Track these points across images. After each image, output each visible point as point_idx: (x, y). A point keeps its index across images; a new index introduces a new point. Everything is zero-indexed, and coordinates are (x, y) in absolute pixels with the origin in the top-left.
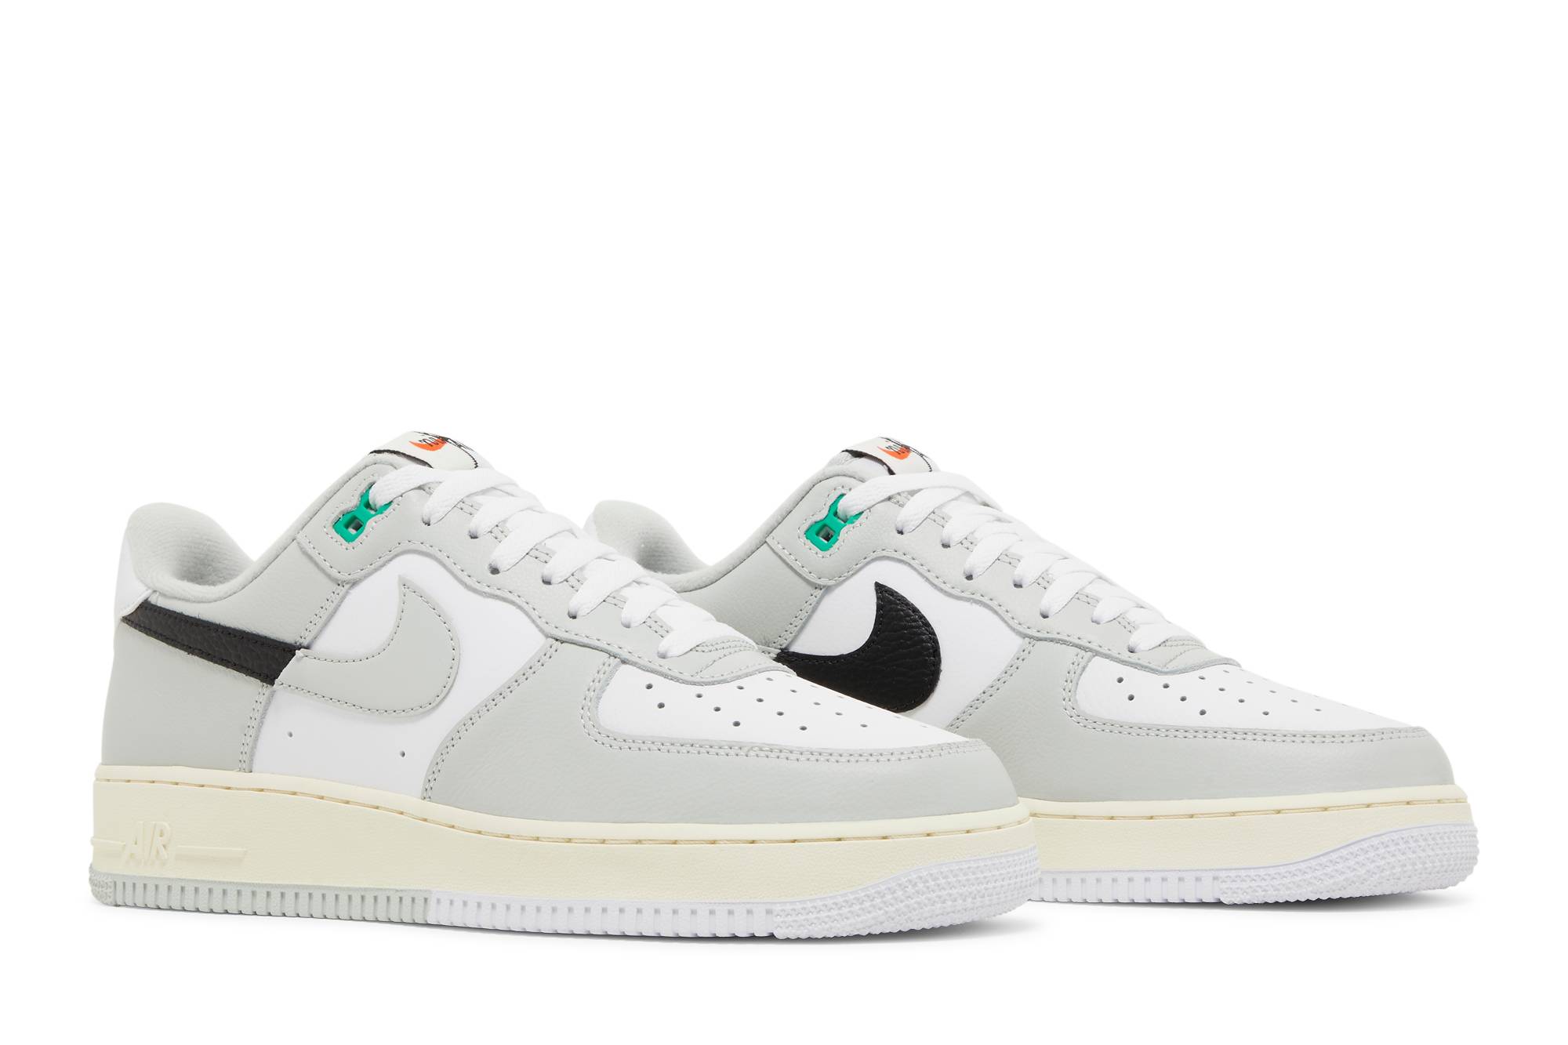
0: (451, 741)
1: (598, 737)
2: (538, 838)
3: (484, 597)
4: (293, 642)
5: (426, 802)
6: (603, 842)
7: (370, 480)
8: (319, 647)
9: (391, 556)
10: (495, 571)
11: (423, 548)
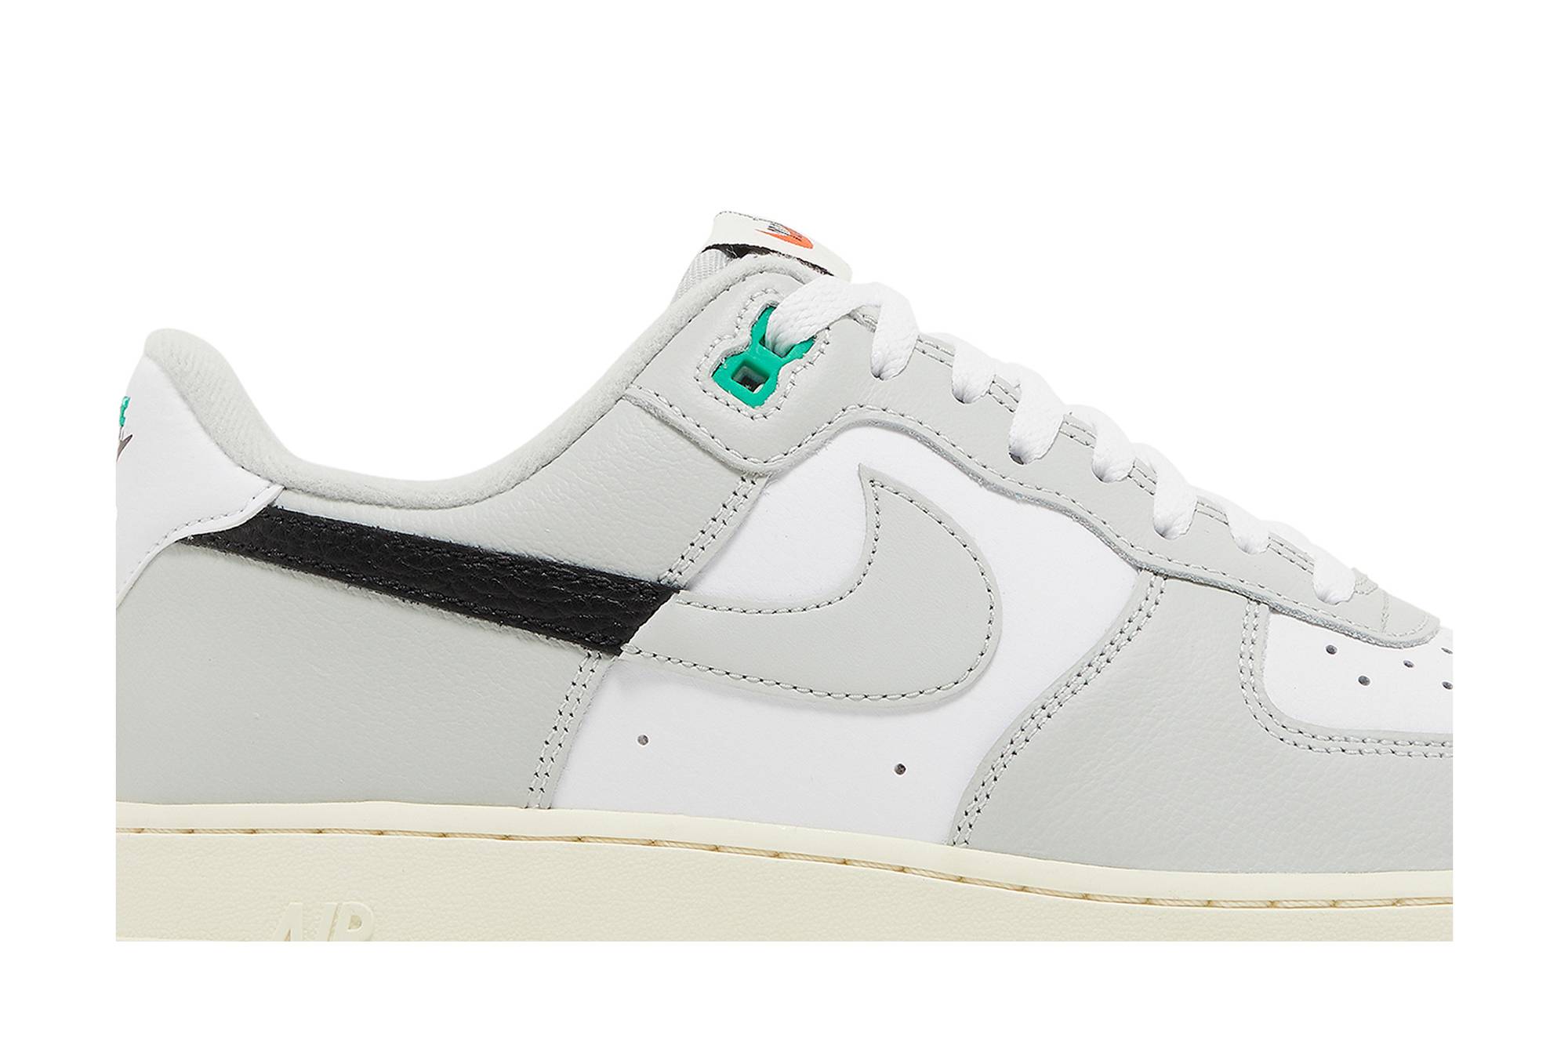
0: (1010, 747)
1: (1283, 733)
2: (1209, 902)
3: (1018, 501)
4: (654, 580)
5: (960, 851)
6: (1334, 904)
7: (768, 299)
8: (711, 586)
9: (833, 432)
10: (1017, 458)
11: (888, 418)
